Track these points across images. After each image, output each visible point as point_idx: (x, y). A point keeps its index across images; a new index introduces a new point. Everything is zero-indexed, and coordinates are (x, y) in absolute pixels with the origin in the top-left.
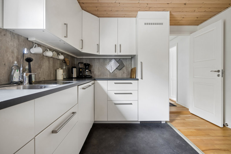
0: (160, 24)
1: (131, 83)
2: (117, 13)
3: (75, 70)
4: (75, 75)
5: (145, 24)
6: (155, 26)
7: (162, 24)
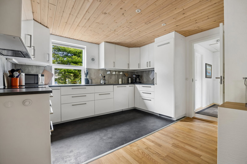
0: (167, 43)
1: (150, 87)
2: (144, 43)
3: (130, 79)
4: (130, 82)
5: (158, 46)
6: (165, 45)
7: (169, 43)
